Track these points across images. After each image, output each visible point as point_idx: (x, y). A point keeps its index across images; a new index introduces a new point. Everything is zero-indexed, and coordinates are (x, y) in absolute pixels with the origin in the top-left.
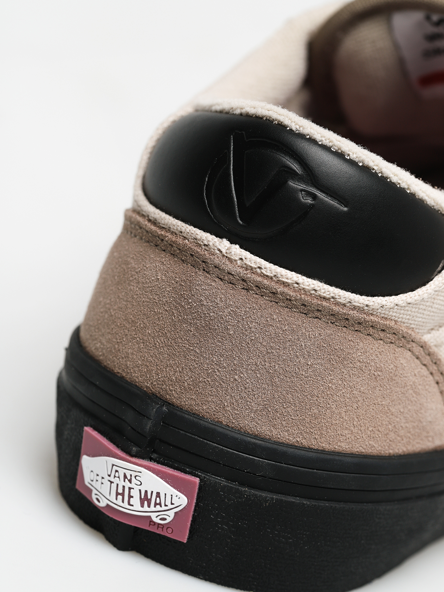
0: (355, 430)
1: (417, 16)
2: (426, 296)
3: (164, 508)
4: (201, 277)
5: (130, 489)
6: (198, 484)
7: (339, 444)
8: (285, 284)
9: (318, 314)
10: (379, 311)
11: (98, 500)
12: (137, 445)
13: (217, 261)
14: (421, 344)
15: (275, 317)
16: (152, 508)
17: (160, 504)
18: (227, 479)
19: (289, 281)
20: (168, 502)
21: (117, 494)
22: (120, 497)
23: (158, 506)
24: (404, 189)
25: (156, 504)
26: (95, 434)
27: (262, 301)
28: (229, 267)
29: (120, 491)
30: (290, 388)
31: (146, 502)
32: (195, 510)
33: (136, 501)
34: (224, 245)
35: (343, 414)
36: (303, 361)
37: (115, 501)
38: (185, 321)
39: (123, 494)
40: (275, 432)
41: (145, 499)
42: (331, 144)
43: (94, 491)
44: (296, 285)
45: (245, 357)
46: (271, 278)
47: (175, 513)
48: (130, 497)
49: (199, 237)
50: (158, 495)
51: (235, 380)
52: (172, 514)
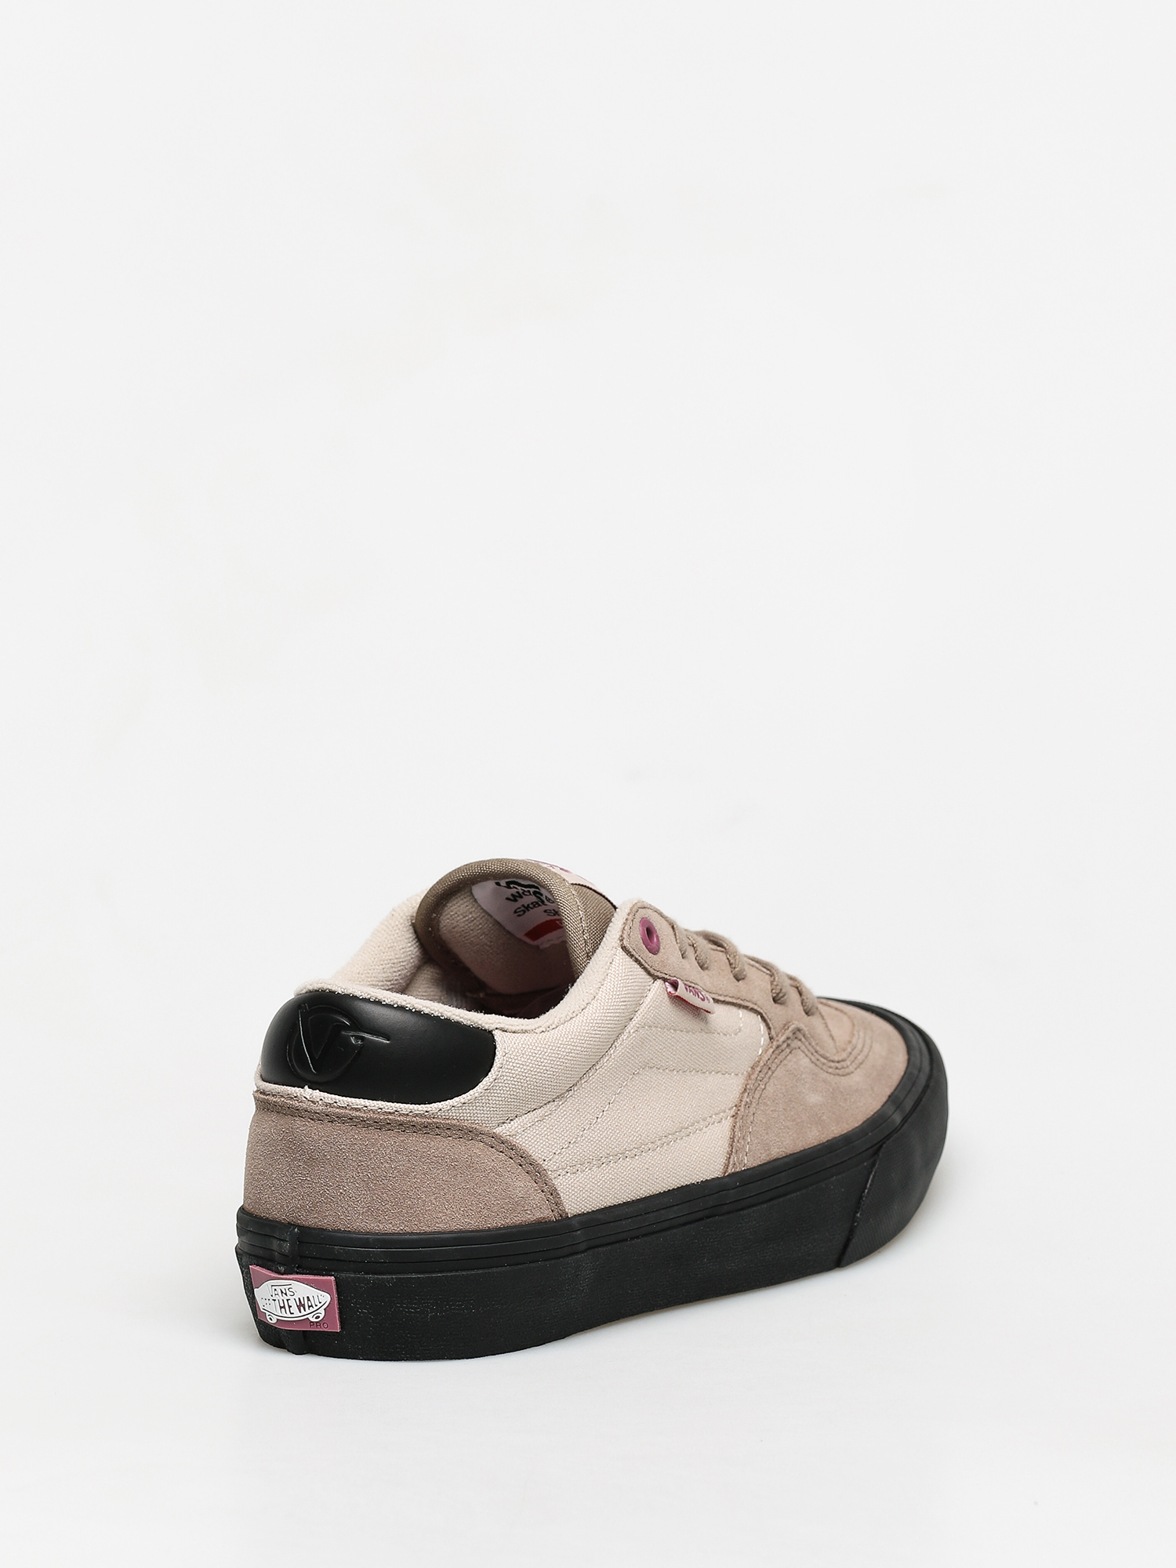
0: (448, 1212)
1: (490, 885)
2: (477, 1095)
3: (316, 1308)
4: (298, 1121)
5: (288, 1300)
6: (334, 1284)
7: (437, 1225)
8: (357, 1110)
9: (389, 1126)
10: (439, 1114)
11: (271, 1319)
12: (283, 1265)
13: (305, 1106)
14: (491, 1135)
15: (356, 1137)
16: (308, 1311)
17: (312, 1306)
18: (355, 1273)
19: (359, 1107)
20: (317, 1303)
21: (281, 1308)
22: (283, 1309)
23: (311, 1308)
24: (438, 1016)
25: (309, 1307)
26: (258, 1268)
27: (343, 1127)
28: (314, 1107)
29: (282, 1305)
30: (383, 1189)
31: (302, 1308)
32: (339, 1304)
33: (294, 1309)
34: (307, 1092)
35: (434, 1201)
36: (387, 1166)
37: (281, 1315)
38: (295, 1159)
39: (284, 1307)
40: (381, 1227)
41: (301, 1306)
42: (369, 996)
43: (268, 1313)
44: (365, 1108)
45: (343, 1174)
46: (346, 1108)
47: (325, 1309)
48: (290, 1307)
49: (290, 1092)
50: (308, 1299)
51: (341, 1193)
52: (322, 1311)
